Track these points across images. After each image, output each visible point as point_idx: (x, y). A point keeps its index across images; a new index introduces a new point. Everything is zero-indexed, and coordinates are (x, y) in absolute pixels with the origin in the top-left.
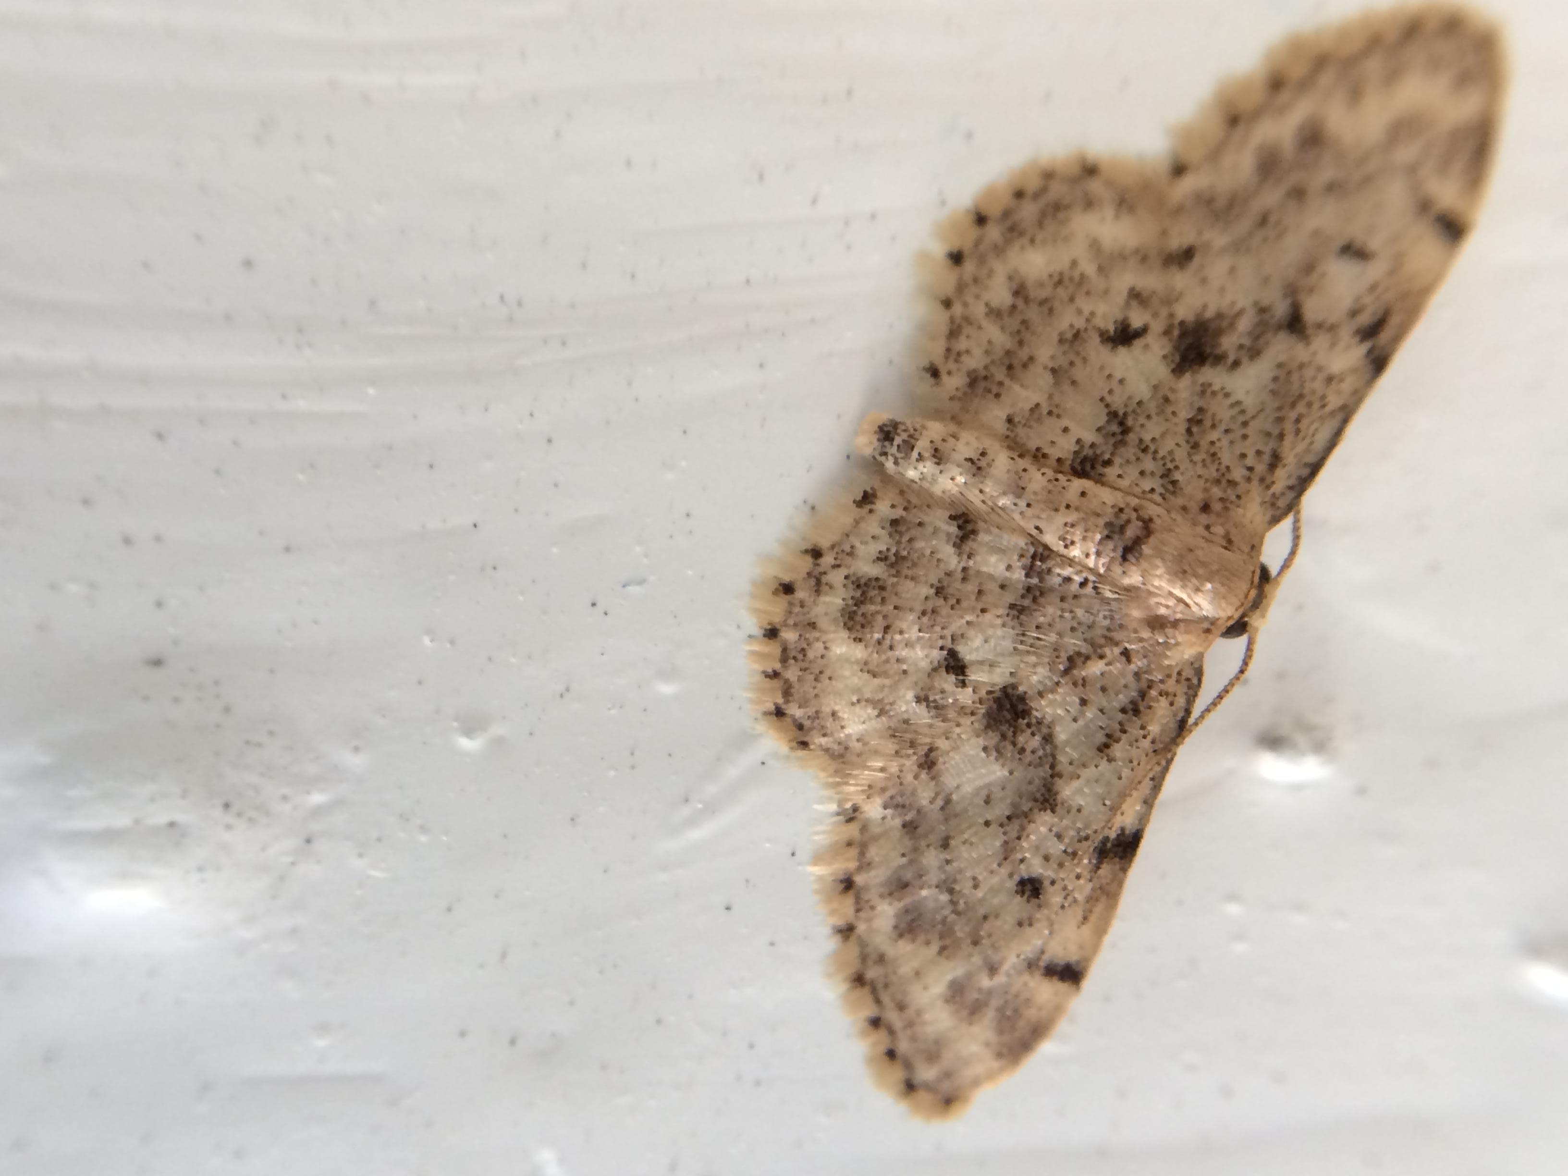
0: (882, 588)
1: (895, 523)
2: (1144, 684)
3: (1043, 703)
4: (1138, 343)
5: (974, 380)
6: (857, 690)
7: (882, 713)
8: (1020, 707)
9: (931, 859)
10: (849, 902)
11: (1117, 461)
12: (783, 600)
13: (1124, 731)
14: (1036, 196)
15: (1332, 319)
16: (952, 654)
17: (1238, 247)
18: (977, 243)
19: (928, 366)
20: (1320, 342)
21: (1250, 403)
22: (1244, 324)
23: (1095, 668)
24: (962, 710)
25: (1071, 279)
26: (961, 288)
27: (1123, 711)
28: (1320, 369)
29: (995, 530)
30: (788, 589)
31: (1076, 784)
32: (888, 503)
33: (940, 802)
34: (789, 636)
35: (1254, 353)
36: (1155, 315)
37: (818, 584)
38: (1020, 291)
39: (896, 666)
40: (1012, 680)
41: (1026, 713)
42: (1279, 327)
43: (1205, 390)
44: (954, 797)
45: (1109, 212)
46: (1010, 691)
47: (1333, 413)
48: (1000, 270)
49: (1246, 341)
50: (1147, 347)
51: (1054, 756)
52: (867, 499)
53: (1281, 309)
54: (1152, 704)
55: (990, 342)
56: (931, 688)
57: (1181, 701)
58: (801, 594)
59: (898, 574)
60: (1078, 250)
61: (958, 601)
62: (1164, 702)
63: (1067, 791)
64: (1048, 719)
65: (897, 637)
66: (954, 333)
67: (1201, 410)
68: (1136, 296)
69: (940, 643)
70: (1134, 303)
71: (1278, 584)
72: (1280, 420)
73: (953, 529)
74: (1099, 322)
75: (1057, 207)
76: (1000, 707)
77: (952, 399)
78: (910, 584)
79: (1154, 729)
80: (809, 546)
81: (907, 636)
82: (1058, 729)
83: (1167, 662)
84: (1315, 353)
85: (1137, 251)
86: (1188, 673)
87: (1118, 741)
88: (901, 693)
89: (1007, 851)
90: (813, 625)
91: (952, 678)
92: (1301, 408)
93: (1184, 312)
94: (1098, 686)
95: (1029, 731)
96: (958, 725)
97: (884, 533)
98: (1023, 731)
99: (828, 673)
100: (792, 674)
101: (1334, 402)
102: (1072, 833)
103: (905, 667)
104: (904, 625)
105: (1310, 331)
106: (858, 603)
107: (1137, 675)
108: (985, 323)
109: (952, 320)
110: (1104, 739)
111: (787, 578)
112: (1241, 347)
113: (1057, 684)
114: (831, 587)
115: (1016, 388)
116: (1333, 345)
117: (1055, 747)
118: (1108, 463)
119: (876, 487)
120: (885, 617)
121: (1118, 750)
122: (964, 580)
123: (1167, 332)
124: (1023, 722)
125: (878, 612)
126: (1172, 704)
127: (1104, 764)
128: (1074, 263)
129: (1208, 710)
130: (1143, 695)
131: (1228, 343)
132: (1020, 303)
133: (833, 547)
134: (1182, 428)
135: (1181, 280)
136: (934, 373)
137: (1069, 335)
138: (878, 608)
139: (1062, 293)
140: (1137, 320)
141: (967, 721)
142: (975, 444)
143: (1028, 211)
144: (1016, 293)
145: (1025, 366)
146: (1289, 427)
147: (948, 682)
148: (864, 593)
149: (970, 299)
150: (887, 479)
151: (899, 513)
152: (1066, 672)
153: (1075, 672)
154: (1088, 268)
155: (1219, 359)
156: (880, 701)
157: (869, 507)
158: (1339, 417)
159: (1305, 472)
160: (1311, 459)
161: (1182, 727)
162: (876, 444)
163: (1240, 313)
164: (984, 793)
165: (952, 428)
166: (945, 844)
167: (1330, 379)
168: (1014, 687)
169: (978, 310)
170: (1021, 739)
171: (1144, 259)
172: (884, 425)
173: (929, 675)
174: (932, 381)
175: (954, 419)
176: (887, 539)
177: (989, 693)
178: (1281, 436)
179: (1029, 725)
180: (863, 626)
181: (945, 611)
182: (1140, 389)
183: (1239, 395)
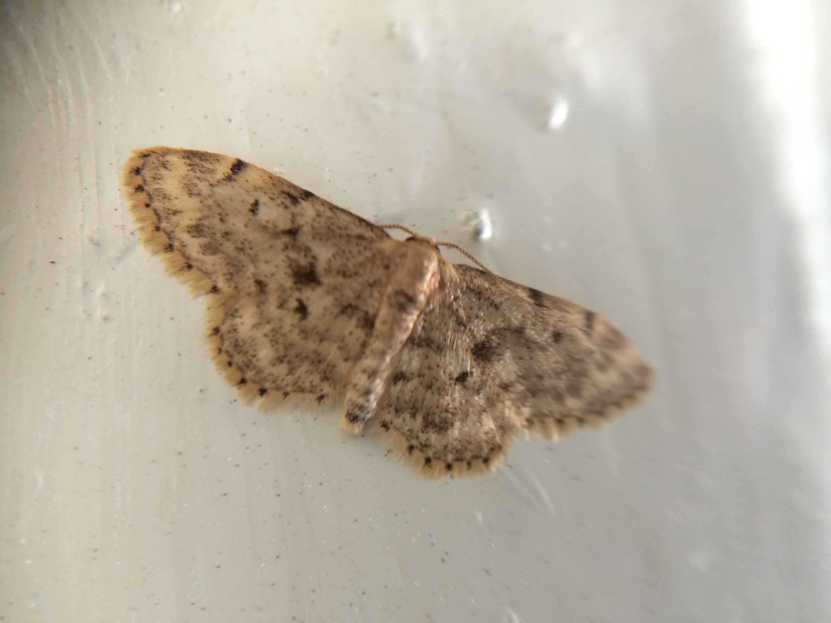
0: (428, 415)
1: (397, 411)
2: (468, 290)
3: (478, 336)
4: (306, 303)
5: (325, 378)
6: (474, 424)
7: (484, 411)
8: (480, 346)
9: (547, 383)
10: (568, 420)
11: (365, 308)
12: (434, 462)
13: (489, 298)
14: (231, 356)
15: (290, 216)
16: (457, 379)
17: (254, 260)
18: (255, 382)
19: (317, 402)
20: (300, 221)
21: (332, 250)
22: (293, 255)
23: (462, 312)
24: (483, 373)
25: (274, 336)
26: (278, 388)
27: (480, 299)
28: (314, 220)
29: (401, 363)
30: (428, 461)
31: (513, 319)
32: (387, 416)
33: (522, 381)
34: (450, 457)
35: (308, 250)
36: (291, 296)
37: (425, 446)
38: (280, 360)
39: (464, 406)
40: (469, 351)
41: (483, 343)
42: (295, 239)
43: (328, 271)
44: (520, 374)
45: (238, 321)
46: (474, 351)
47: (335, 214)
48: (268, 370)
49: (302, 254)
50: (308, 299)
51: (501, 329)
52: (385, 426)
53: (285, 239)
54: (477, 286)
55: (307, 372)
56: (473, 388)
57: (473, 273)
58: (430, 454)
59: (421, 408)
60: (259, 334)
61: (434, 378)
62: (475, 281)
63: (515, 323)
64: (485, 333)
65: (451, 406)
66: (302, 390)
67: (338, 272)
68: (281, 306)
69: (453, 385)
70: (286, 306)
71: (416, 234)
72: (340, 236)
73: (400, 383)
74: (296, 321)
75: (236, 345)
76: (481, 355)
77: (335, 388)
78: (426, 403)
79: (487, 285)
80: (407, 453)
81: (450, 402)
82: (489, 328)
83: (458, 281)
84: (307, 223)
85: (258, 307)
86: (461, 271)
87: (493, 301)
88: (475, 402)
89: (543, 349)
90: (445, 447)
91: (469, 378)
92: (334, 227)
93: (289, 283)
94: (469, 311)
95: (491, 341)
96: (489, 375)
97: (402, 416)
98: (491, 344)
99: (467, 438)
100: (468, 455)
101: (329, 213)
102: (533, 320)
103: (464, 402)
104: (446, 403)
105: (296, 225)
106: (435, 425)
107: (463, 293)
108: (297, 375)
109: (295, 391)
110: (493, 307)
111: (423, 461)
112: (305, 256)
113: (470, 330)
114: (427, 439)
115: (330, 358)
116: (302, 215)
117: (497, 329)
118: (367, 313)
119: (379, 421)
120: (442, 412)
121: (497, 300)
122: (424, 376)
123: (299, 290)
124: (487, 345)
125: (440, 417)
126: (475, 278)
127: (504, 307)
128: (265, 335)
129: (476, 262)
130: (472, 290)
131: (303, 261)
132: (286, 360)
133: (408, 440)
134: (348, 281)
135: (272, 286)
136: (321, 398)
137: (303, 335)
138: (437, 416)
139: (281, 340)
140: (293, 304)
141: (487, 371)
142: (359, 375)
143: (238, 359)
144: (282, 361)
145: (319, 354)
146: (343, 232)
147: (470, 380)
148: (431, 423)
149: (284, 383)
150: (376, 416)
151: (392, 409)
152: (465, 326)
153: (464, 322)
154: (267, 328)
155: (312, 265)
156: (479, 412)
157: (389, 425)
158: (335, 211)
159: (363, 224)
160: (357, 222)
161: (484, 273)
162: (359, 423)
163: (287, 257)
164: (518, 361)
165: (350, 387)
166: (540, 377)
167: (319, 215)
168: (472, 350)
169: (290, 379)
170: (494, 345)
171: (262, 303)
172: (349, 419)
173: (467, 389)
174: (325, 398)
175: (345, 386)
176: (405, 414)
177: (475, 360)
178: (349, 236)
179: (488, 342)
180: (446, 423)
181: (438, 384)
182: (328, 300)
183: (329, 255)
